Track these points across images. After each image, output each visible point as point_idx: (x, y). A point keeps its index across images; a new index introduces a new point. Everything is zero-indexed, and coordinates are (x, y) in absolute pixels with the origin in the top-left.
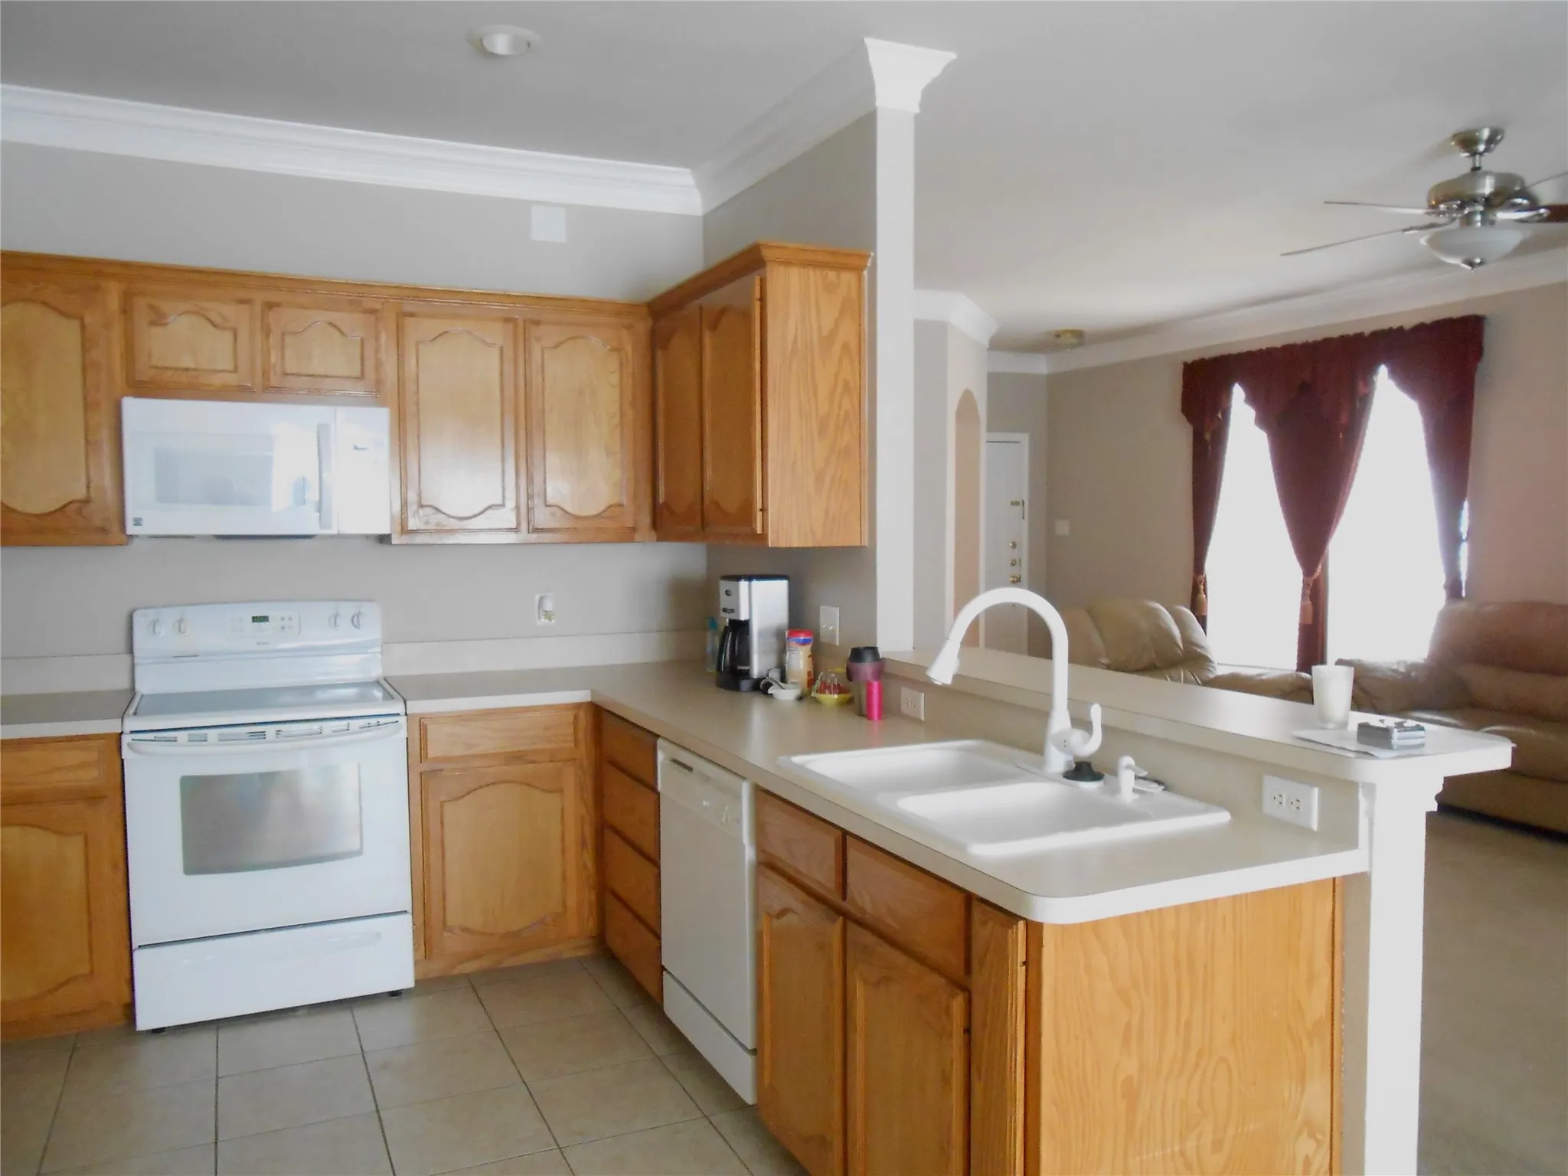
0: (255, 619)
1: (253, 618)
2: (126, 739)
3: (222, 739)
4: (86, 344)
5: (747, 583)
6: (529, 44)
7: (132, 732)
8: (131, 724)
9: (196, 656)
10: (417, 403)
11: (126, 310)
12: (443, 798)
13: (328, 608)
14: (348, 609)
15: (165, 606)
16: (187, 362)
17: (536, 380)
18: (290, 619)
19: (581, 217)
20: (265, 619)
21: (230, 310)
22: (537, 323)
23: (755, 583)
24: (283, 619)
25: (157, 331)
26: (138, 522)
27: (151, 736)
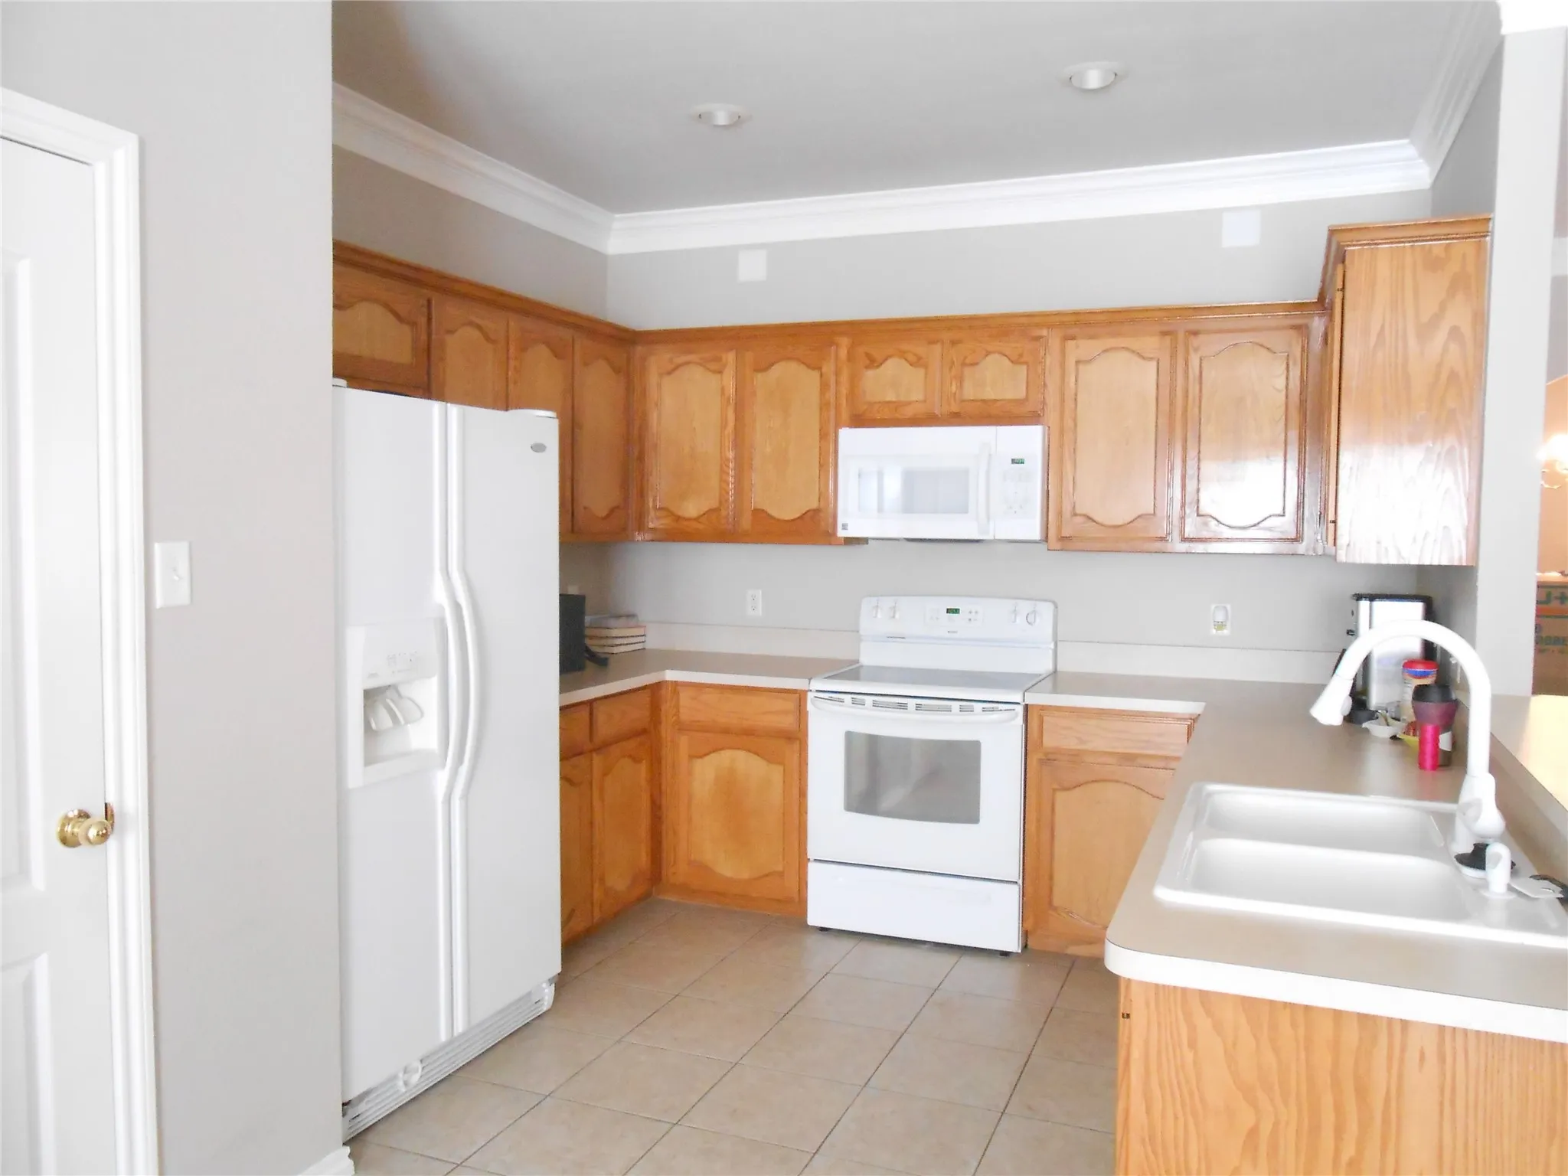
0: (949, 611)
1: (948, 609)
2: (810, 696)
3: (875, 704)
4: (824, 387)
5: (1368, 602)
6: (1116, 75)
7: (817, 691)
8: (816, 684)
9: (903, 638)
10: (1075, 420)
11: (851, 358)
12: (1055, 786)
13: (1009, 604)
14: (1025, 607)
15: (882, 596)
16: (891, 397)
17: (1194, 389)
18: (976, 612)
19: (1274, 215)
20: (956, 611)
21: (921, 350)
22: (1195, 333)
23: (1377, 604)
24: (970, 612)
25: (870, 373)
26: (845, 527)
27: (826, 695)
